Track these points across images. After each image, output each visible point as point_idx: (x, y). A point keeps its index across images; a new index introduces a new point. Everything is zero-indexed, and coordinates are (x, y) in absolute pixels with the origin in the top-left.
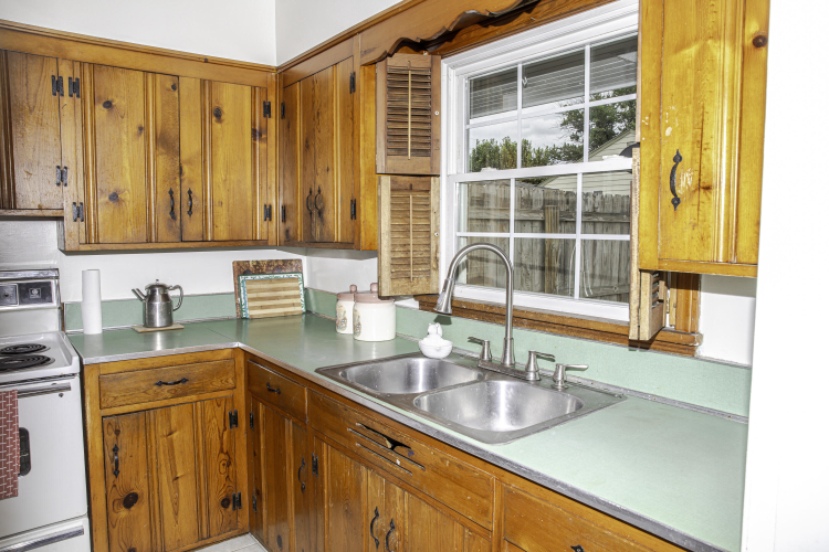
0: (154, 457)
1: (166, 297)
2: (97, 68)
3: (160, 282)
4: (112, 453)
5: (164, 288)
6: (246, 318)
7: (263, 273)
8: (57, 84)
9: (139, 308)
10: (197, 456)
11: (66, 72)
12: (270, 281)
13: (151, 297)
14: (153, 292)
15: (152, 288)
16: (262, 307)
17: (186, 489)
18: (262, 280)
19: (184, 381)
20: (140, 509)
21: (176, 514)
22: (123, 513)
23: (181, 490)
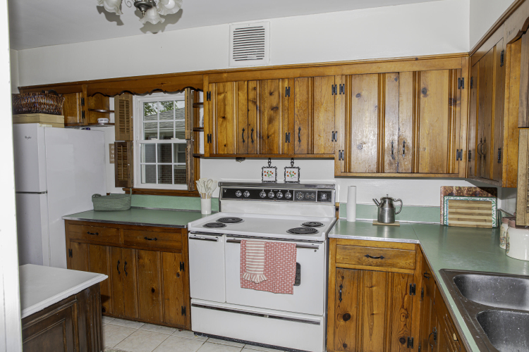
0: (361, 297)
1: (391, 206)
2: (353, 77)
3: (389, 196)
4: (339, 288)
5: (391, 200)
6: (446, 226)
7: (463, 196)
8: (334, 88)
9: (376, 210)
10: (386, 305)
11: (339, 82)
12: (468, 201)
13: (382, 205)
14: (385, 202)
15: (384, 199)
16: (459, 219)
17: (378, 322)
18: (462, 200)
19: (382, 258)
20: (351, 325)
21: (371, 335)
22: (342, 322)
23: (375, 322)
